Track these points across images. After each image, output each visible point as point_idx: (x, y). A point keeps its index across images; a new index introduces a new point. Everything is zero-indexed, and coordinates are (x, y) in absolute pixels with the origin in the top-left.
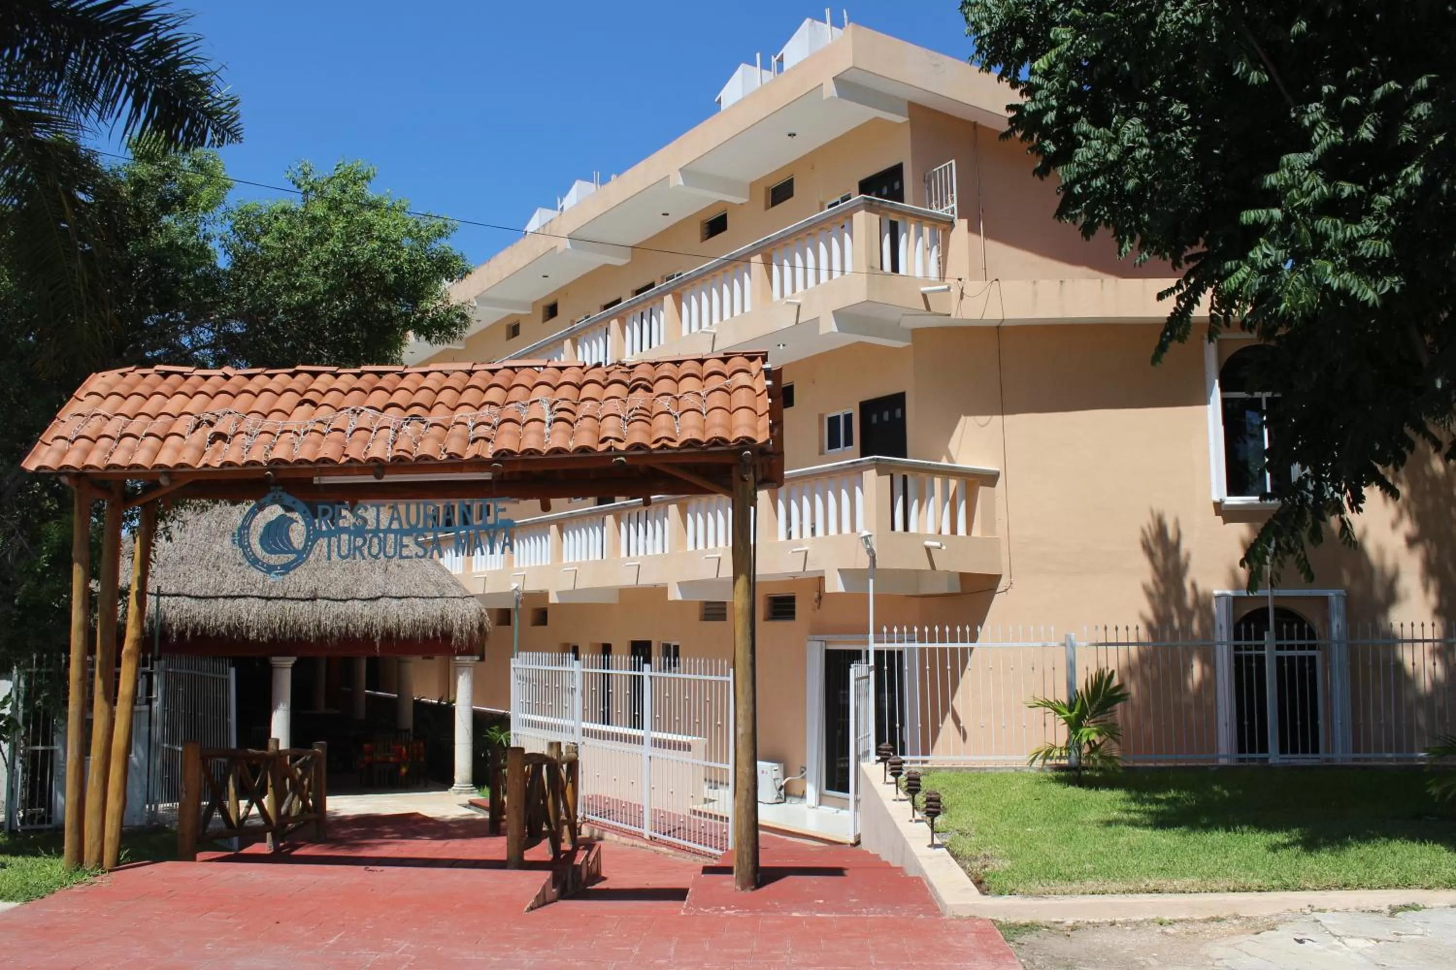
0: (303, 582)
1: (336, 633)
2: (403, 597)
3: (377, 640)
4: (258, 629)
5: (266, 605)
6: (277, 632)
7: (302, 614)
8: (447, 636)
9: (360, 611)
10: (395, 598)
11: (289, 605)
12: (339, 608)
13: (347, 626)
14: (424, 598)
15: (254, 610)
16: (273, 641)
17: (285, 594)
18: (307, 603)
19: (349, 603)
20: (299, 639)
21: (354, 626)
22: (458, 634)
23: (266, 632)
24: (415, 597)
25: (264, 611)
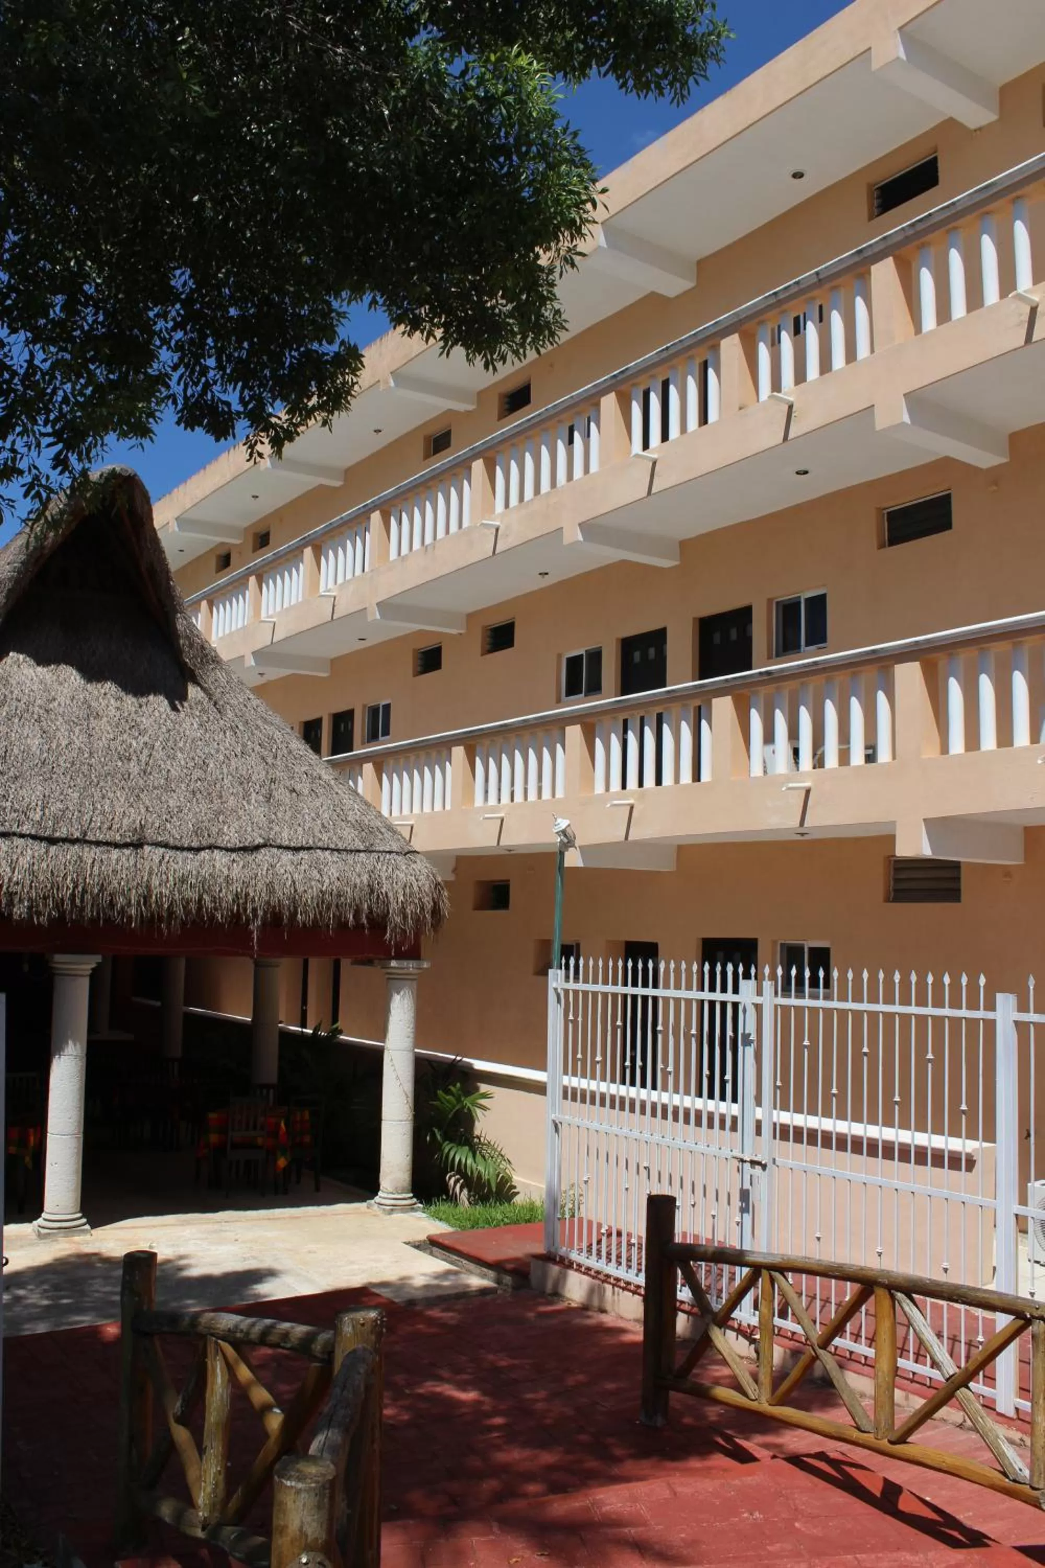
0: (119, 810)
1: (180, 911)
2: (302, 848)
3: (255, 927)
4: (30, 899)
5: (47, 852)
6: (67, 905)
7: (115, 872)
8: (378, 923)
9: (226, 872)
10: (287, 848)
11: (89, 854)
12: (185, 864)
13: (201, 899)
14: (338, 850)
15: (24, 862)
16: (59, 922)
17: (85, 834)
18: (127, 852)
19: (204, 854)
20: (108, 920)
21: (214, 900)
22: (398, 919)
23: (45, 905)
24: (323, 849)
25: (44, 865)
